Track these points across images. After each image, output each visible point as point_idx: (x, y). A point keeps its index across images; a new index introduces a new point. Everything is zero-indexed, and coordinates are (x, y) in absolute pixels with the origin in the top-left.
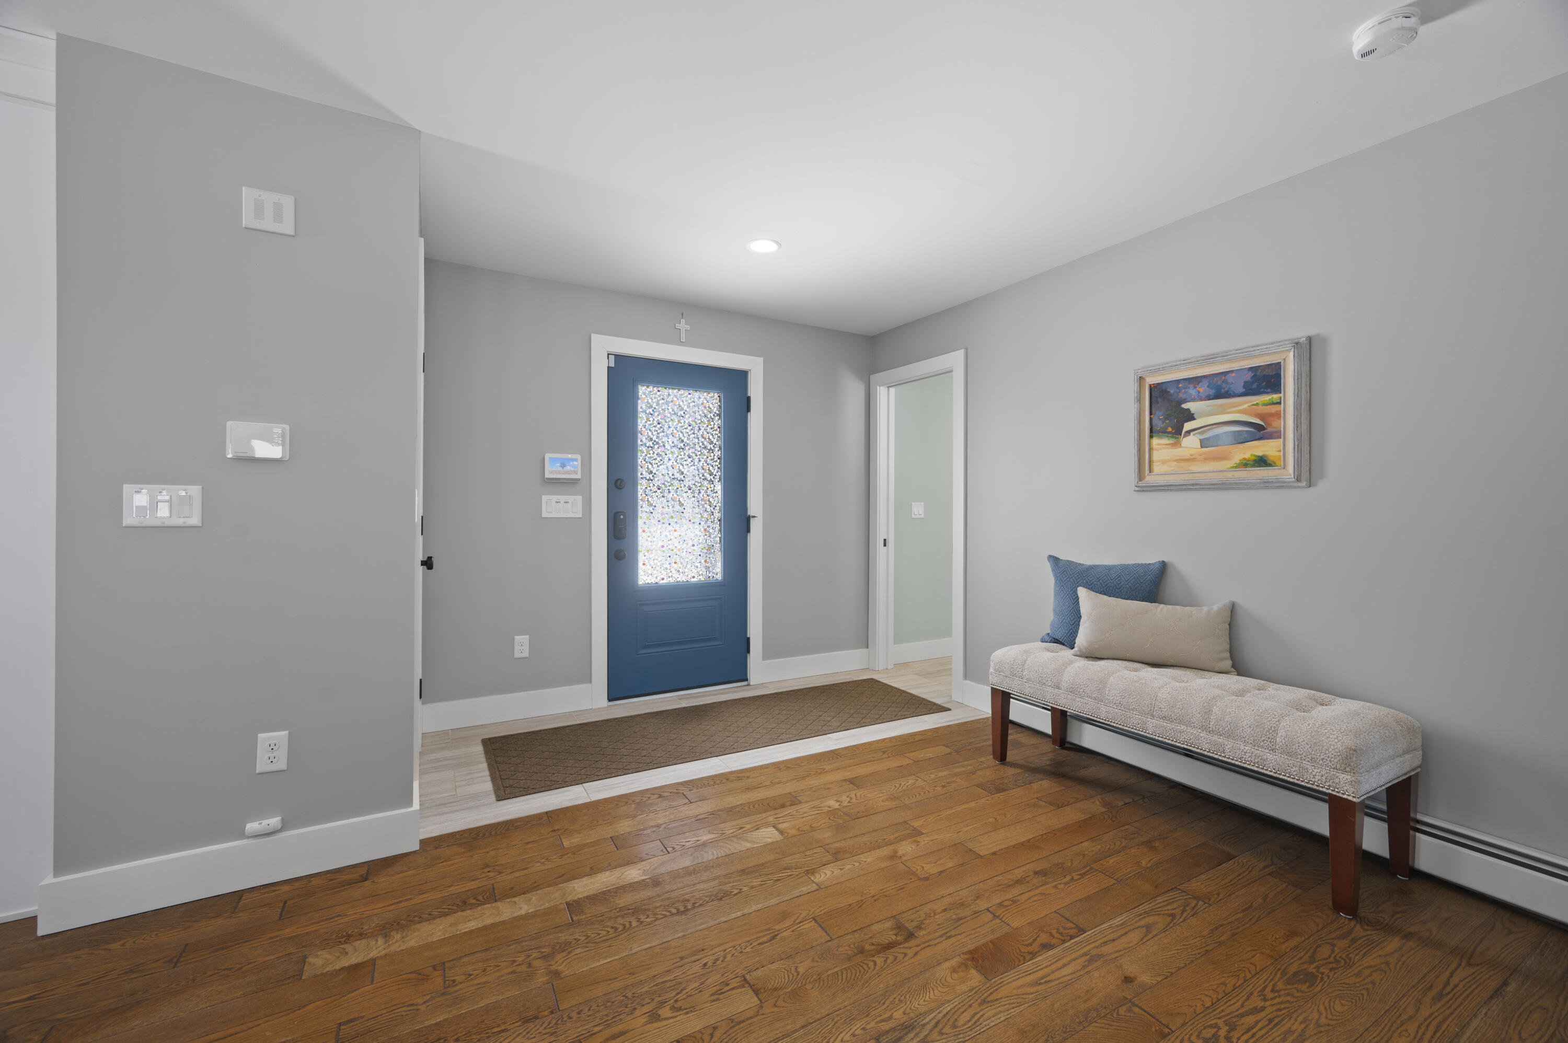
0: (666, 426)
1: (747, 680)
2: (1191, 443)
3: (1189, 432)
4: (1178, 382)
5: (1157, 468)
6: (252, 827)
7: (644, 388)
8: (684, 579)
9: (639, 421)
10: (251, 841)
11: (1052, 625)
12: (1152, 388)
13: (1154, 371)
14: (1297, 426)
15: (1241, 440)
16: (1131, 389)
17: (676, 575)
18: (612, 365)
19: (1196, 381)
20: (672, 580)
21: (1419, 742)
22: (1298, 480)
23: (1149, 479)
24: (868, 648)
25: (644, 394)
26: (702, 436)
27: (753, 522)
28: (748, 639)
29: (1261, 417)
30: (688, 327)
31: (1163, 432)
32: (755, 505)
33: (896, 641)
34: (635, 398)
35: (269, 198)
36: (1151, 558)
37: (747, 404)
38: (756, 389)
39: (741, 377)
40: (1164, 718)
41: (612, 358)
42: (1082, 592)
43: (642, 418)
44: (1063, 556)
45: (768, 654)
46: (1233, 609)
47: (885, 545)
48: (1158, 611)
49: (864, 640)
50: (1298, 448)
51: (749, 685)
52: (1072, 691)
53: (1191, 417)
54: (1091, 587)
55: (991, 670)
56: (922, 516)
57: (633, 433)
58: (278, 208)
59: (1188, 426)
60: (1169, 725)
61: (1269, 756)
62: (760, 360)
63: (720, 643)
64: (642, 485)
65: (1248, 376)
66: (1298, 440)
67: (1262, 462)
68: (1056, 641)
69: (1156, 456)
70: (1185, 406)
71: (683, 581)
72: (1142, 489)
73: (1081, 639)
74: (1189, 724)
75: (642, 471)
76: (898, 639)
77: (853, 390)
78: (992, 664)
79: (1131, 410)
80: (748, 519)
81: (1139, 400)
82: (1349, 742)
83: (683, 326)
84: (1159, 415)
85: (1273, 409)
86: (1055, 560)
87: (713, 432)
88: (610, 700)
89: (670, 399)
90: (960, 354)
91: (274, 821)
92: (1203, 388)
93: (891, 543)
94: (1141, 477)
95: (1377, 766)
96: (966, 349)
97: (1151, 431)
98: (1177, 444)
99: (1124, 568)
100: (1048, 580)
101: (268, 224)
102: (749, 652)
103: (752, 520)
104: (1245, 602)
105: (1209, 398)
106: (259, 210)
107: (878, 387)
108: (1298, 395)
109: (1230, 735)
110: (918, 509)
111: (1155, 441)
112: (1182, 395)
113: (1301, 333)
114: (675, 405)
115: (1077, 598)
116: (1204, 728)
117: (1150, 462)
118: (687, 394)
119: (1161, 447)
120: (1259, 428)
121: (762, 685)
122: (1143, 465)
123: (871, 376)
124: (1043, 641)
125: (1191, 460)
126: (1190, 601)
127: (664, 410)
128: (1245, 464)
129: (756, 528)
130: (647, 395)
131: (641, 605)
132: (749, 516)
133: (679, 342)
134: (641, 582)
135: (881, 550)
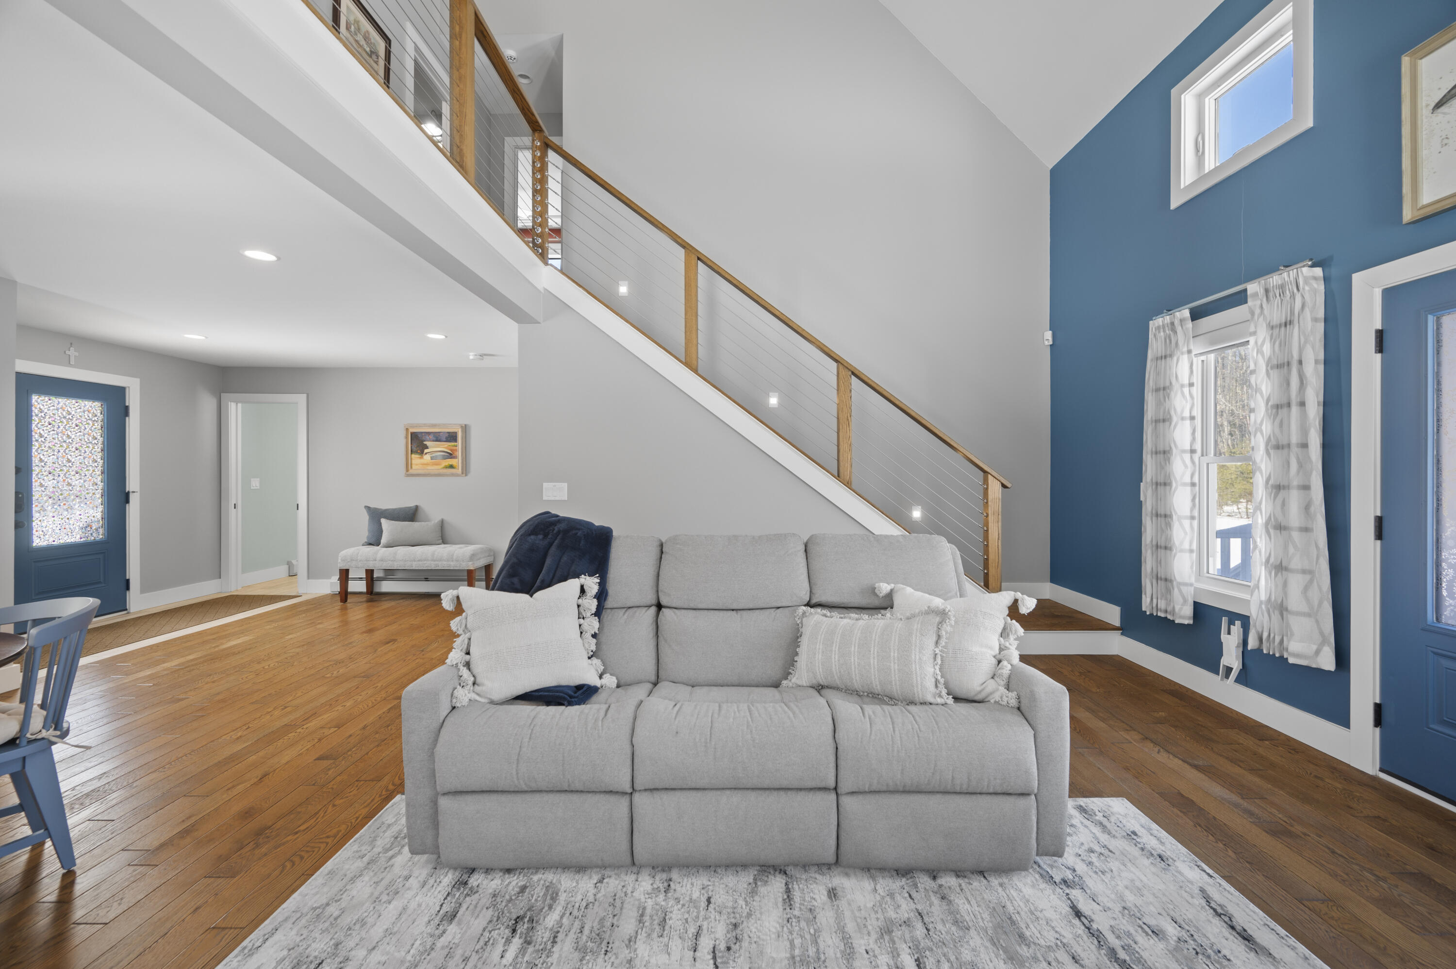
0: (57, 427)
1: (126, 610)
2: (427, 458)
3: (426, 453)
4: (422, 433)
5: (414, 467)
7: (36, 397)
8: (73, 540)
9: (33, 422)
11: (368, 537)
12: (412, 434)
13: (413, 427)
14: (462, 455)
15: (445, 458)
16: (403, 433)
17: (65, 538)
19: (429, 433)
20: (61, 542)
21: (492, 554)
22: (462, 473)
23: (411, 471)
24: (221, 578)
25: (37, 401)
26: (87, 435)
27: (131, 496)
28: (128, 580)
29: (451, 450)
30: (76, 353)
31: (416, 452)
32: (133, 483)
33: (243, 572)
34: (31, 405)
36: (411, 504)
37: (126, 411)
38: (133, 400)
39: (120, 391)
40: (419, 561)
42: (383, 521)
43: (35, 421)
44: (372, 506)
45: (144, 589)
46: (442, 521)
47: (235, 508)
48: (415, 525)
49: (218, 574)
50: (462, 463)
51: (129, 613)
52: (382, 560)
53: (427, 448)
54: (386, 517)
55: (340, 561)
57: (30, 433)
59: (426, 451)
60: (420, 563)
61: (452, 563)
62: (137, 381)
63: (105, 585)
64: (36, 470)
65: (447, 435)
66: (462, 460)
67: (451, 467)
68: (370, 544)
69: (413, 462)
70: (425, 443)
71: (71, 542)
72: (408, 476)
73: (384, 540)
74: (427, 560)
75: (35, 461)
77: (207, 404)
78: (340, 558)
79: (404, 441)
80: (127, 495)
81: (406, 438)
82: (472, 553)
83: (72, 352)
84: (415, 445)
85: (455, 448)
86: (368, 508)
87: (97, 430)
89: (60, 406)
90: (305, 396)
92: (431, 437)
93: (239, 506)
94: (407, 470)
95: (479, 559)
96: (309, 395)
97: (411, 451)
98: (422, 458)
99: (401, 509)
100: (365, 517)
102: (128, 588)
104: (445, 518)
105: (433, 441)
107: (229, 403)
108: (462, 444)
109: (440, 560)
110: (255, 483)
111: (413, 456)
112: (424, 438)
113: (463, 422)
114: (64, 410)
115: (381, 523)
116: (432, 560)
117: (411, 464)
119: (416, 459)
120: (451, 454)
121: (135, 613)
122: (408, 465)
124: (363, 545)
125: (427, 464)
126: (427, 520)
127: (54, 414)
128: (446, 467)
129: (134, 499)
130: (39, 403)
131: (35, 562)
132: (129, 492)
133: (69, 364)
134: (34, 545)
135: (232, 511)
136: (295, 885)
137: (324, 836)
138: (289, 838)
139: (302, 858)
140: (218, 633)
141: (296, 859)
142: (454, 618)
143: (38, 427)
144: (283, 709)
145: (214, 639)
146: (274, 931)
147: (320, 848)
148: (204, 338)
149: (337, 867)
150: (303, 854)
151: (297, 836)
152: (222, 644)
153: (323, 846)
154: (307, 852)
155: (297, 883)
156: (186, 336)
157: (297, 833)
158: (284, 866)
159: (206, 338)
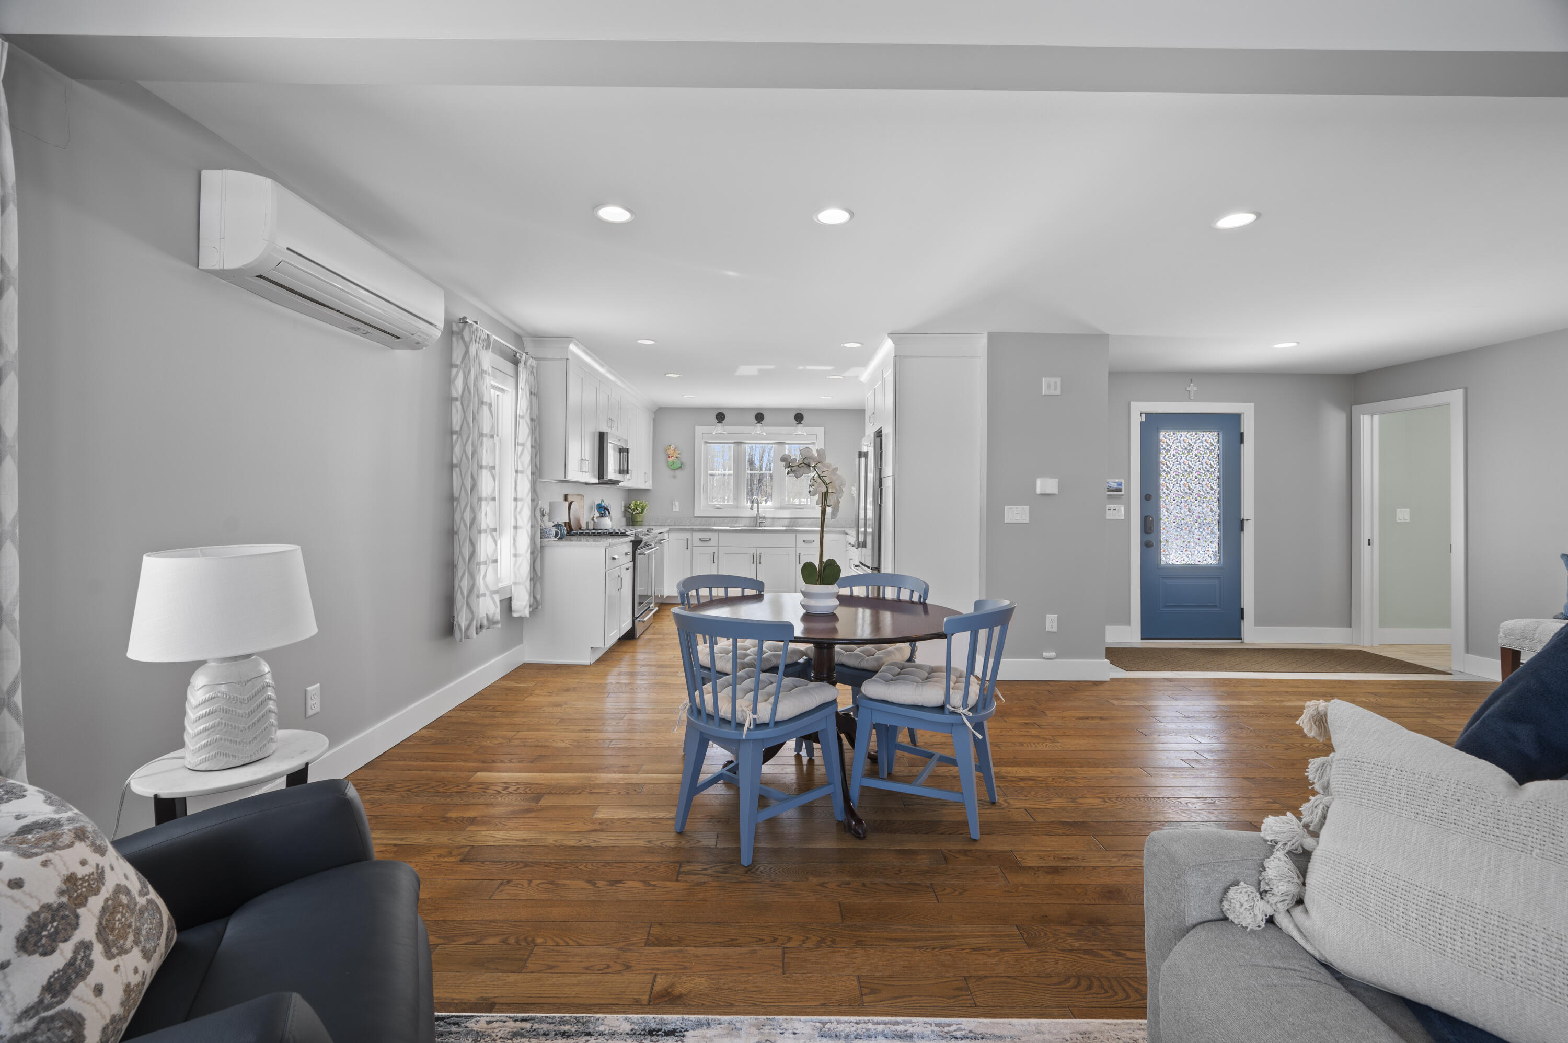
0: (1179, 457)
1: (1241, 639)
6: (1045, 654)
7: (1164, 433)
8: (1193, 562)
10: (1045, 661)
17: (1187, 559)
18: (1144, 420)
20: (1183, 562)
24: (1351, 627)
25: (1164, 436)
26: (1205, 463)
27: (1246, 524)
28: (1242, 610)
30: (1196, 388)
32: (1248, 510)
33: (1382, 625)
34: (1158, 441)
35: (1052, 380)
37: (1242, 439)
38: (1248, 427)
39: (1236, 419)
41: (1143, 415)
43: (1163, 453)
45: (1259, 622)
47: (1369, 544)
49: (1348, 619)
51: (1243, 643)
55: (1501, 634)
56: (1408, 521)
57: (1158, 463)
58: (1055, 383)
62: (1252, 405)
63: (1220, 610)
64: (1163, 498)
71: (1192, 564)
75: (1163, 489)
76: (1383, 623)
77: (1334, 420)
78: (1500, 631)
80: (1242, 522)
83: (1192, 388)
87: (1212, 461)
88: (1142, 639)
89: (1183, 439)
90: (1460, 392)
91: (1053, 654)
93: (1376, 542)
96: (1466, 390)
101: (1052, 392)
102: (1242, 618)
103: (1245, 523)
106: (1049, 386)
107: (1362, 416)
110: (1403, 515)
114: (1186, 442)
118: (1194, 433)
121: (1248, 644)
123: (1353, 407)
124: (1555, 618)
127: (1178, 446)
129: (1249, 528)
130: (1167, 437)
131: (1162, 578)
132: (1243, 520)
133: (1190, 400)
134: (1162, 563)
135: (1366, 549)
136: (1051, 1011)
137: (1136, 985)
138: (1107, 954)
139: (1090, 987)
140: (1299, 687)
141: (1084, 983)
142: (1318, 756)
143: (1165, 458)
144: (1268, 803)
145: (1287, 692)
146: (979, 1036)
147: (1116, 994)
148: (1295, 344)
149: (1097, 1035)
150: (1096, 983)
151: (1115, 958)
152: (1290, 700)
153: (1121, 995)
154: (1102, 987)
155: (1055, 1010)
156: (1276, 346)
157: (1119, 955)
158: (1068, 979)
159: (1298, 343)
